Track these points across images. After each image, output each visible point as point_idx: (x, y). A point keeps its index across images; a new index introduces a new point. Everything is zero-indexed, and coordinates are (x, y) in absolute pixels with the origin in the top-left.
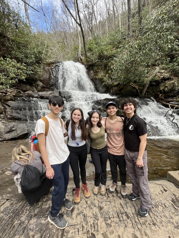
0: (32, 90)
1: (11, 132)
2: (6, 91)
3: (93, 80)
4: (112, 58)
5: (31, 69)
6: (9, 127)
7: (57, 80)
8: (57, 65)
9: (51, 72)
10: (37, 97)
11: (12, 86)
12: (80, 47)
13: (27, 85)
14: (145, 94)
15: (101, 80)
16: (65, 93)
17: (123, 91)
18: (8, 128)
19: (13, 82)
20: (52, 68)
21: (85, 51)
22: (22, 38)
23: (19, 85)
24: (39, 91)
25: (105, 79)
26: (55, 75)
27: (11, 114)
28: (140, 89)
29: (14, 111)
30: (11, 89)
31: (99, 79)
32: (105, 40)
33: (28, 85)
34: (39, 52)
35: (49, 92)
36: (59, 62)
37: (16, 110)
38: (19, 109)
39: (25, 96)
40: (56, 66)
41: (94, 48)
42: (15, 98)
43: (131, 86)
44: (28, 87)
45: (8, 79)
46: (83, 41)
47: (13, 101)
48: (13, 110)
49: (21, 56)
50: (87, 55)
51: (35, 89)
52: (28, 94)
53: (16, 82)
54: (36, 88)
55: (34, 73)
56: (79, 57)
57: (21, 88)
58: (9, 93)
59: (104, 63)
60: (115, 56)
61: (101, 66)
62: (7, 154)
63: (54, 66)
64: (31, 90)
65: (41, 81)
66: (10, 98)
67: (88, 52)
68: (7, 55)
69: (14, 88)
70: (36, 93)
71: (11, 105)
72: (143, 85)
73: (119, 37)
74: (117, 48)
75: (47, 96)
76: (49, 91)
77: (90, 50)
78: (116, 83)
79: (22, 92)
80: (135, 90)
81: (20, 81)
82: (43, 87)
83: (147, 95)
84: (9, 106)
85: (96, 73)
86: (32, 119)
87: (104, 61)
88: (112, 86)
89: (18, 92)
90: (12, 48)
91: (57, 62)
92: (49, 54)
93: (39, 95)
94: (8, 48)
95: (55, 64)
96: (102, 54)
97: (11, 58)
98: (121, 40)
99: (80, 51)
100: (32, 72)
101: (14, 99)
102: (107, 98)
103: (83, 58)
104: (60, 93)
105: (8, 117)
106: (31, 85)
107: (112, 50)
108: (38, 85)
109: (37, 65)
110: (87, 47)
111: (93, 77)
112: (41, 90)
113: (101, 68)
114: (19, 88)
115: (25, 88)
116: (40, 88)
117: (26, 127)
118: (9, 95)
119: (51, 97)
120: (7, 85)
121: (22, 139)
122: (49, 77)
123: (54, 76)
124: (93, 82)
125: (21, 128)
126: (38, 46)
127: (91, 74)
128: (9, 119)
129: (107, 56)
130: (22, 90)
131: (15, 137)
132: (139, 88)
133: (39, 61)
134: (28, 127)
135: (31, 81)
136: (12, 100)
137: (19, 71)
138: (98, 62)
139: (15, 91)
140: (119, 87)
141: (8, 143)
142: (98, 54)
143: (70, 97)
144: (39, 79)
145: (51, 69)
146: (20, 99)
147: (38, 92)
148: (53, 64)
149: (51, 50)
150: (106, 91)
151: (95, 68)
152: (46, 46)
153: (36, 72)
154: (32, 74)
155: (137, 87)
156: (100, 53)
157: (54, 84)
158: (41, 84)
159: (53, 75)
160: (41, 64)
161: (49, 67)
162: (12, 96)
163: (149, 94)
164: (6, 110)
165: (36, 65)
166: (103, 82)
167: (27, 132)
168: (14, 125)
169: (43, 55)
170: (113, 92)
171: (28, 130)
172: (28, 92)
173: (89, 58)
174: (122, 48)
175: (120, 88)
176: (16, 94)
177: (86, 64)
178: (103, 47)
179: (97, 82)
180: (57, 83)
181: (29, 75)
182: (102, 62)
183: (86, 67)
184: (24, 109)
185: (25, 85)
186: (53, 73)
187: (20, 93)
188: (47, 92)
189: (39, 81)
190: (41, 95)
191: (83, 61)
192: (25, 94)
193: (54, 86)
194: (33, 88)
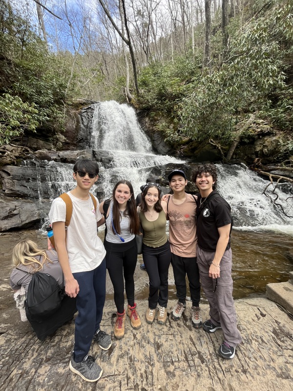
0: (48, 148)
1: (11, 217)
2: (3, 149)
3: (149, 134)
4: (180, 97)
5: (46, 113)
6: (8, 209)
7: (90, 132)
8: (90, 108)
9: (80, 119)
10: (55, 160)
11: (14, 140)
12: (128, 79)
13: (39, 140)
14: (232, 157)
15: (162, 134)
16: (102, 155)
17: (197, 151)
18: (5, 211)
19: (16, 134)
20: (81, 111)
21: (136, 85)
22: (33, 62)
23: (26, 139)
24: (59, 150)
25: (168, 131)
26: (86, 124)
27: (11, 188)
28: (224, 149)
29: (16, 183)
30: (13, 146)
31: (158, 131)
32: (169, 69)
33: (41, 140)
34: (61, 85)
35: (76, 152)
36: (93, 103)
37: (20, 180)
38: (25, 179)
39: (36, 157)
40: (88, 108)
41: (151, 81)
42: (19, 160)
43: (210, 143)
44: (41, 142)
45: (8, 128)
46: (133, 70)
47: (16, 165)
48: (14, 180)
49: (29, 90)
50: (140, 92)
51: (52, 146)
52: (40, 153)
53: (21, 134)
54: (55, 145)
55: (52, 119)
56: (126, 94)
57: (29, 145)
58: (9, 153)
59: (167, 106)
60: (184, 95)
61: (162, 110)
62: (3, 254)
63: (85, 108)
64: (46, 147)
65: (62, 133)
66: (10, 161)
67: (141, 88)
68: (7, 89)
69: (18, 143)
70: (54, 153)
71: (11, 171)
72: (229, 144)
73: (191, 64)
74: (189, 82)
75: (73, 157)
76: (76, 150)
77: (145, 83)
78: (186, 139)
79: (30, 151)
80: (216, 151)
81: (28, 133)
82: (65, 143)
83: (235, 159)
84: (9, 174)
85: (154, 121)
86: (46, 195)
87: (167, 102)
88: (180, 144)
89: (24, 151)
90: (15, 77)
91: (90, 102)
92: (76, 89)
93: (59, 156)
94: (8, 77)
95: (86, 106)
96: (163, 91)
97: (13, 94)
98: (194, 69)
99: (128, 85)
100: (48, 119)
101: (17, 162)
102: (171, 164)
103: (132, 96)
104: (94, 153)
105: (6, 192)
106: (46, 139)
107: (179, 86)
108: (57, 140)
109: (57, 106)
110: (139, 78)
111: (149, 128)
112: (62, 147)
113: (162, 113)
114: (26, 143)
116: (61, 144)
117: (36, 209)
118: (8, 155)
119: (78, 159)
120: (5, 138)
121: (29, 230)
122: (76, 126)
123: (85, 126)
124: (149, 136)
125: (27, 211)
126: (58, 75)
127: (146, 122)
128: (8, 196)
129: (172, 94)
130: (31, 148)
131: (16, 226)
132: (222, 148)
133: (59, 100)
134: (39, 210)
135: (45, 133)
136: (13, 164)
137: (25, 116)
138: (157, 103)
139: (19, 149)
140: (191, 146)
141: (5, 236)
142: (157, 91)
143: (110, 160)
144: (60, 130)
145: (80, 114)
146: (27, 162)
147: (57, 150)
148: (82, 105)
149: (80, 82)
150: (169, 151)
151: (153, 114)
152: (72, 76)
153: (54, 118)
154: (47, 121)
155: (219, 146)
156: (160, 90)
157: (84, 138)
158: (62, 138)
159: (83, 124)
160: (63, 105)
161: (77, 110)
162: (14, 157)
163: (238, 158)
164: (3, 181)
165: (55, 106)
166: (165, 137)
167: (37, 218)
168: (16, 206)
169: (66, 90)
170: (181, 153)
171: (39, 215)
172: (40, 151)
173: (142, 97)
174: (195, 82)
175: (193, 147)
176: (19, 155)
177: (137, 106)
178: (165, 80)
179: (156, 136)
180: (89, 137)
181: (43, 123)
182: (164, 103)
183: (138, 112)
184: (34, 179)
185: (35, 140)
186: (84, 120)
187: (26, 153)
188: (72, 152)
189: (59, 133)
190: (63, 156)
191: (132, 102)
192: (36, 153)
193: (84, 141)
194: (48, 144)
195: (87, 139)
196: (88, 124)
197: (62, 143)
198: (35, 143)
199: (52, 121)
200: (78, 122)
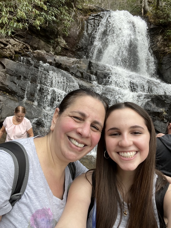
0: (47, 50)
3: (158, 55)
5: (55, 13)
8: (99, 15)
9: (86, 26)
10: (51, 63)
13: (41, 40)
19: (19, 26)
20: (88, 18)
23: (29, 37)
24: (57, 54)
26: (90, 32)
29: (8, 77)
30: (15, 40)
31: (170, 53)
35: (73, 60)
36: (103, 11)
37: (12, 76)
38: (16, 75)
39: (34, 56)
40: (96, 16)
42: (17, 55)
44: (42, 43)
47: (13, 60)
48: (7, 74)
50: (160, 5)
51: (52, 49)
52: (38, 53)
53: (25, 29)
54: (54, 48)
55: (58, 21)
56: (143, 5)
58: (10, 46)
63: (94, 15)
65: (64, 37)
66: (9, 54)
69: (22, 40)
70: (51, 56)
71: (7, 65)
75: (68, 64)
76: (73, 57)
79: (30, 50)
81: (32, 29)
82: (65, 49)
84: (4, 67)
86: (32, 97)
89: (24, 48)
91: (100, 9)
93: (55, 60)
95: (96, 13)
100: (55, 19)
101: (14, 56)
103: (149, 9)
106: (48, 41)
108: (58, 43)
109: (67, 8)
112: (61, 52)
114: (28, 41)
115: (37, 43)
116: (60, 49)
118: (9, 48)
120: (9, 29)
122: (79, 33)
123: (88, 34)
127: (158, 41)
130: (31, 46)
136: (10, 58)
137: (34, 10)
139: (21, 45)
144: (63, 34)
145: (87, 20)
147: (55, 54)
153: (61, 20)
154: (53, 21)
157: (84, 47)
158: (63, 42)
159: (87, 31)
160: (73, 8)
161: (85, 16)
162: (13, 51)
165: (65, 8)
172: (39, 51)
176: (19, 51)
181: (49, 23)
184: (25, 78)
185: (37, 39)
186: (89, 27)
187: (26, 50)
188: (69, 58)
189: (61, 37)
190: (58, 61)
191: (147, 14)
192: (34, 53)
193: (83, 50)
194: (48, 47)
195: (86, 49)
196: (92, 32)
197: (62, 48)
198: (37, 42)
199: (57, 23)
200: (83, 29)
